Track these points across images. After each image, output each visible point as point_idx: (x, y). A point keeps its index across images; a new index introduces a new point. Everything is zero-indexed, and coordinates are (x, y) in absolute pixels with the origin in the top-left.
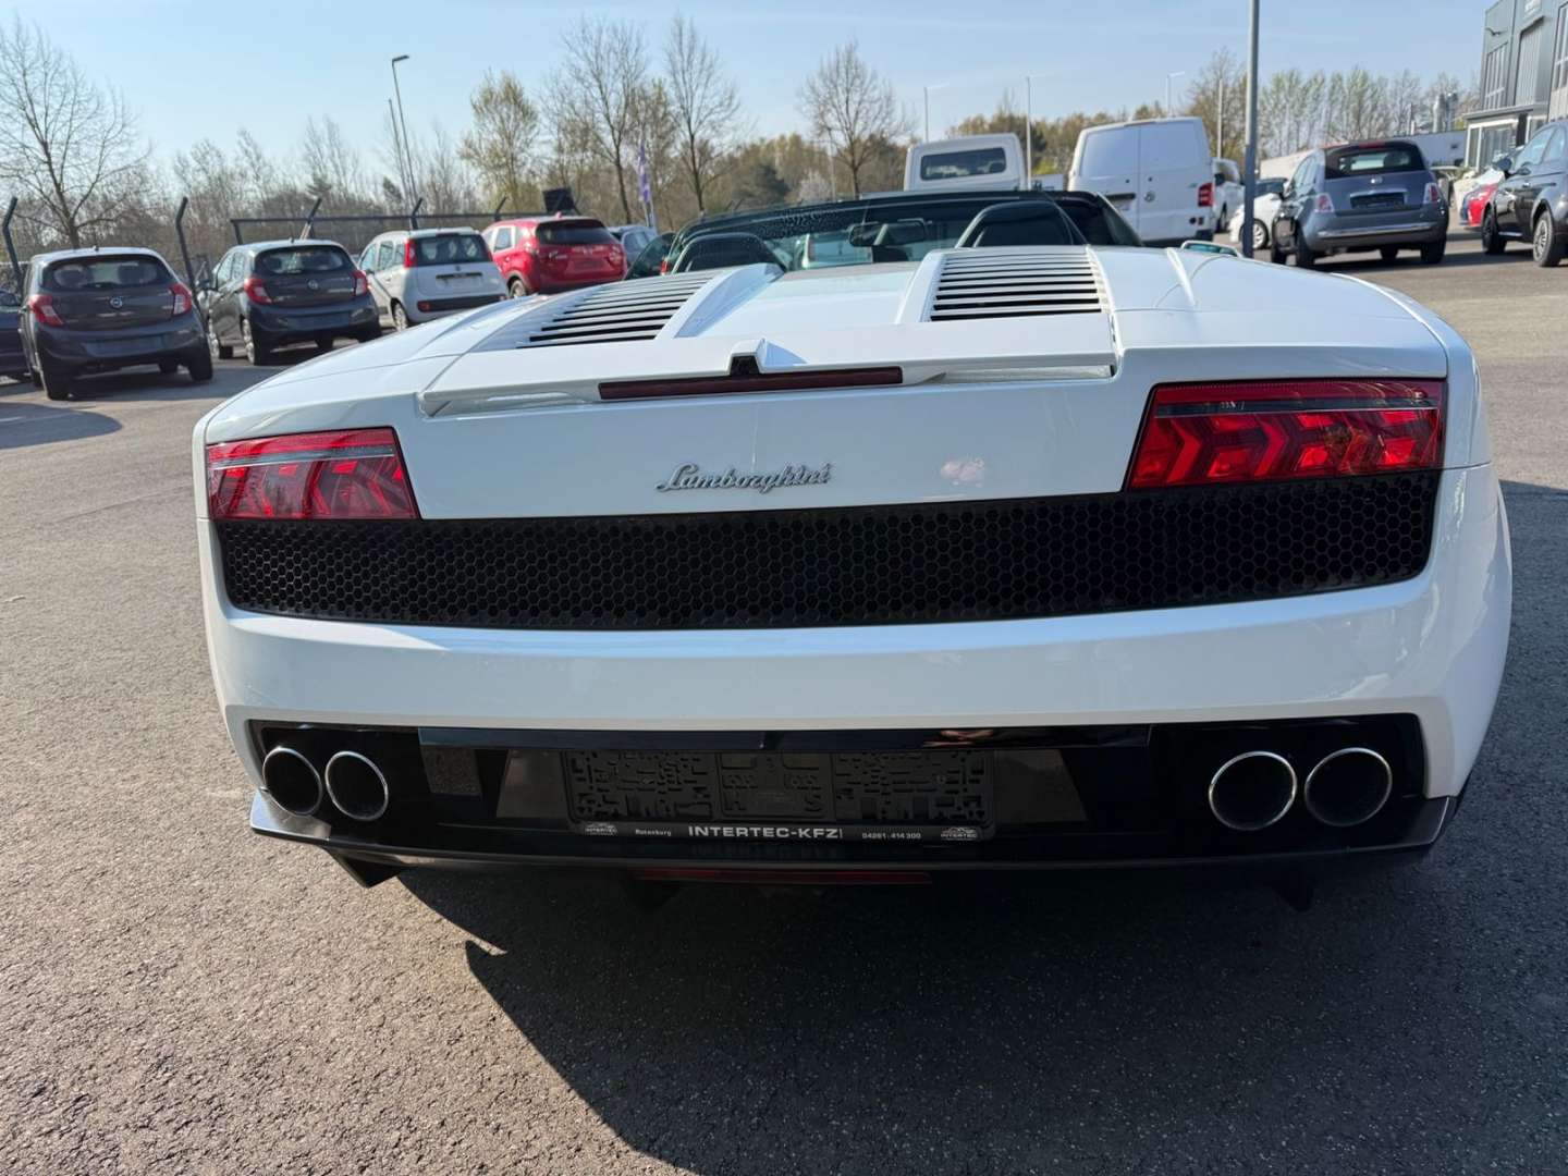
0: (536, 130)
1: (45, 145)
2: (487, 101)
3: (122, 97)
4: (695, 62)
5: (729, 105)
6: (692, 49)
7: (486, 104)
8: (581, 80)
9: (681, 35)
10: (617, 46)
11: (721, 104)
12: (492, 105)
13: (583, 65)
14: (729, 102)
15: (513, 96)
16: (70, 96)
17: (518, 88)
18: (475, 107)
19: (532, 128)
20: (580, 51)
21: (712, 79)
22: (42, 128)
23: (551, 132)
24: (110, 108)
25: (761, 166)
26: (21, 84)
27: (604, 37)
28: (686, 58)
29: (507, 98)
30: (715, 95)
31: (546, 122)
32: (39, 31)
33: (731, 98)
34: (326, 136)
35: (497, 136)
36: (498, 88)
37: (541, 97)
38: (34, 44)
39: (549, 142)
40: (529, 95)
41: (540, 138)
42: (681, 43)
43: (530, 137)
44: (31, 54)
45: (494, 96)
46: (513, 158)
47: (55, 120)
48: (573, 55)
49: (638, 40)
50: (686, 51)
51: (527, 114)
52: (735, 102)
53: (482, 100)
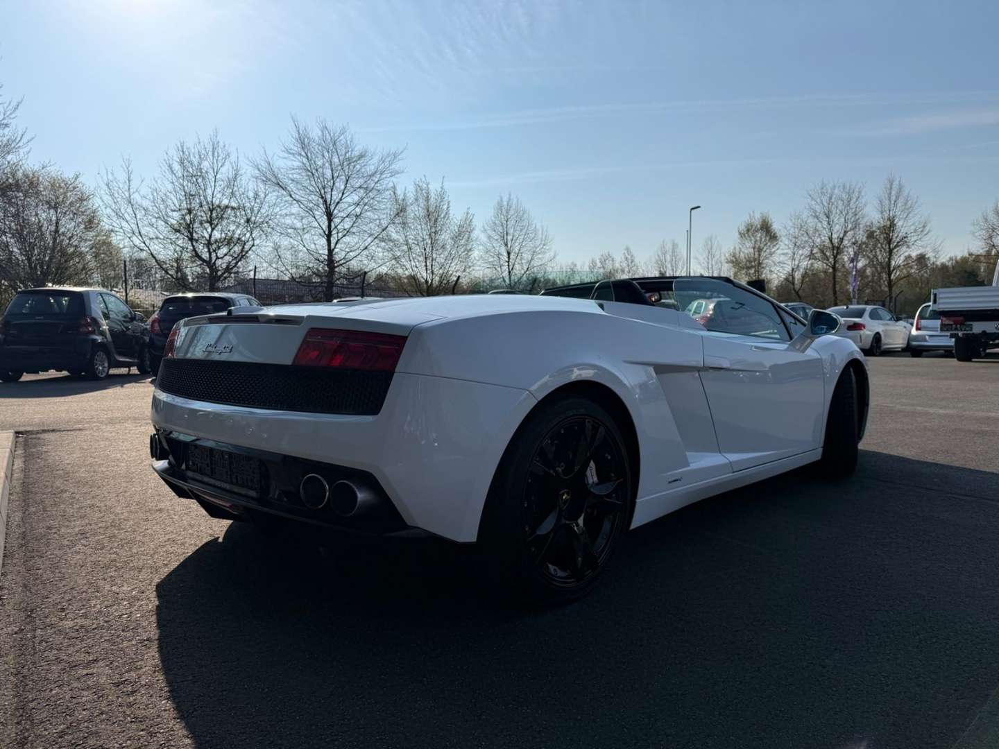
0: (777, 246)
1: (509, 254)
2: (748, 230)
3: (547, 231)
4: (899, 205)
5: (922, 231)
6: (897, 198)
7: (748, 231)
8: (817, 217)
9: (891, 188)
10: (845, 197)
11: (915, 231)
12: (750, 233)
13: (818, 208)
14: (923, 229)
15: (766, 228)
16: (524, 231)
17: (770, 222)
18: (740, 233)
19: (775, 246)
20: (818, 200)
21: (910, 215)
22: (509, 246)
23: (789, 248)
24: (540, 236)
25: (966, 271)
26: (505, 226)
27: (836, 191)
28: (893, 202)
29: (762, 228)
30: (913, 225)
31: (787, 242)
32: (518, 201)
33: (924, 227)
34: (671, 251)
35: (752, 250)
36: (758, 223)
37: (785, 228)
38: (514, 207)
39: (787, 253)
40: (776, 227)
41: (779, 252)
42: (890, 193)
43: (773, 250)
44: (512, 212)
45: (754, 227)
46: (760, 264)
47: (515, 242)
48: (813, 203)
49: (860, 192)
50: (893, 198)
51: (773, 237)
52: (927, 229)
53: (745, 230)
